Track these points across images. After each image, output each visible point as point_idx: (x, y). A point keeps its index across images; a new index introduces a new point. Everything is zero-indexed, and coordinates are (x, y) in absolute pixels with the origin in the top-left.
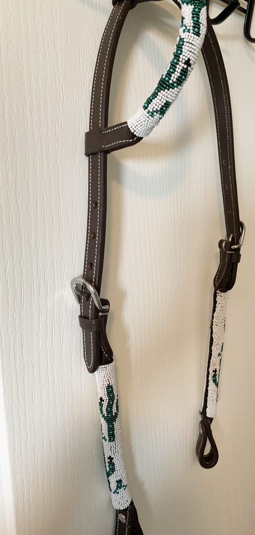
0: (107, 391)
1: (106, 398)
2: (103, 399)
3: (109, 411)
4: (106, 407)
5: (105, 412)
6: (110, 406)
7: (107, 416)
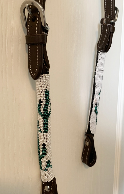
0: (45, 95)
1: (44, 100)
2: (42, 100)
3: (46, 110)
4: (43, 107)
5: (42, 111)
6: (46, 106)
7: (44, 114)
